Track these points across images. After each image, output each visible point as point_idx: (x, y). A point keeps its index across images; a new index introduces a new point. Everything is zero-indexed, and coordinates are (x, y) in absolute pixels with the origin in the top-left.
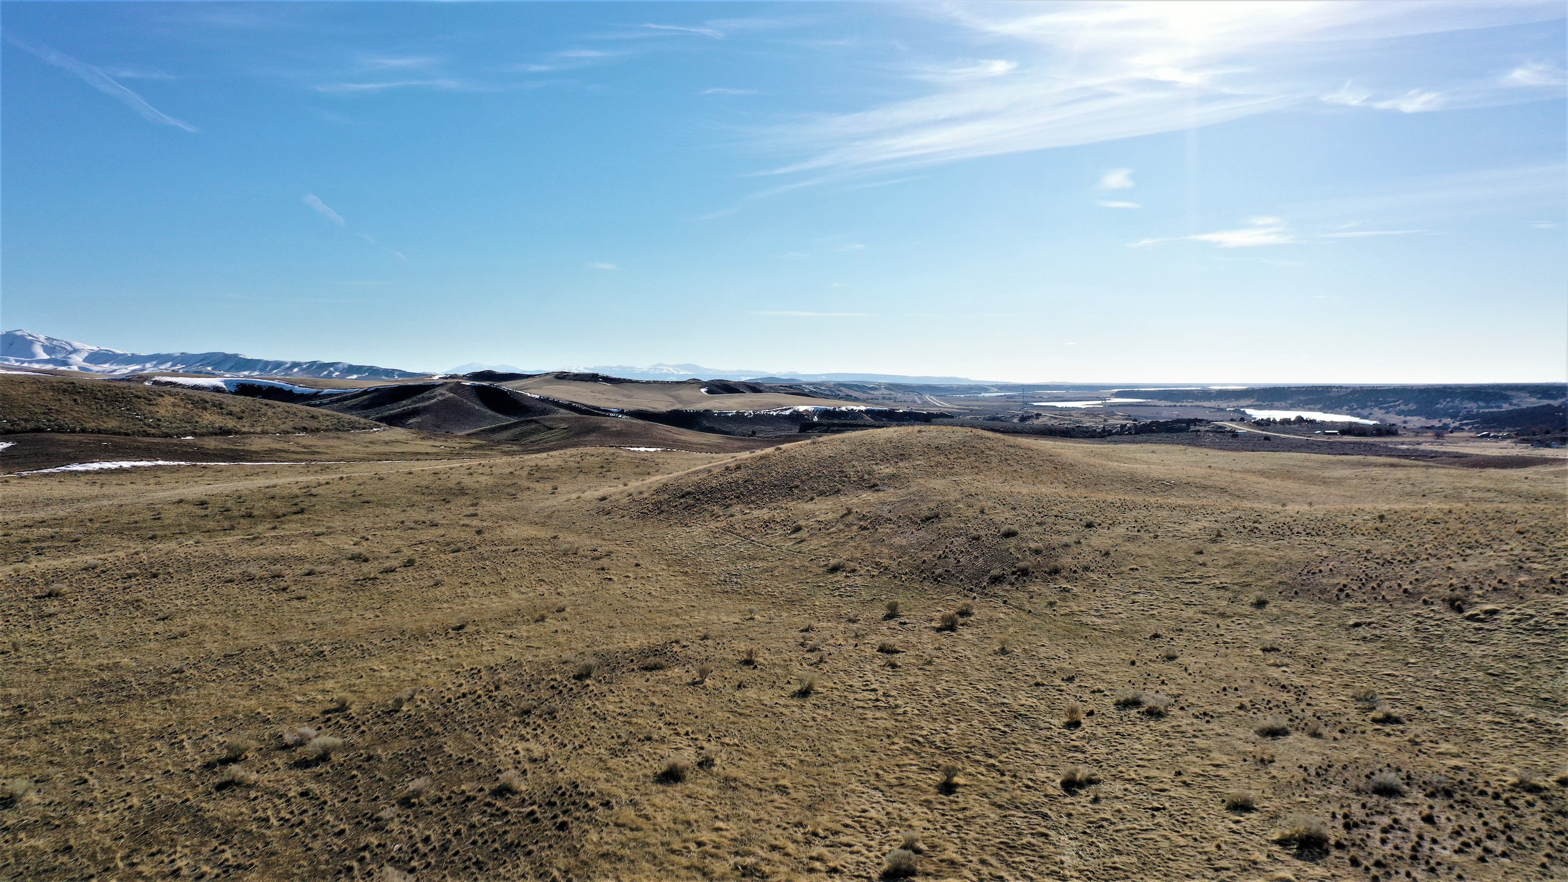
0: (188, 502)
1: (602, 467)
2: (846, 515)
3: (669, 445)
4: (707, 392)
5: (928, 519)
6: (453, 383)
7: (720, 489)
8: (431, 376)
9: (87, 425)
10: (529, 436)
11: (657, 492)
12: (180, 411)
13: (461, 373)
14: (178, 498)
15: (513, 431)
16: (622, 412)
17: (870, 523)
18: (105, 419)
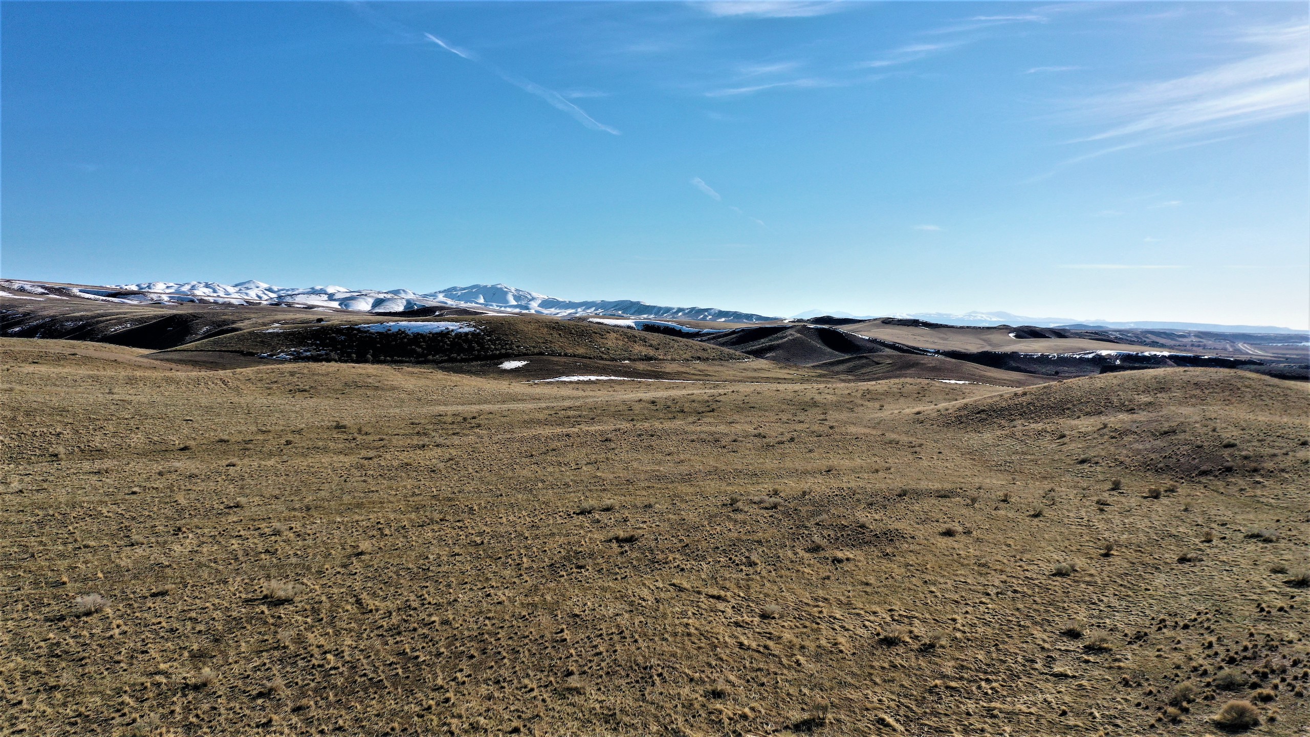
0: (644, 401)
1: (919, 393)
2: (1102, 428)
3: (975, 379)
4: (1015, 336)
5: (1166, 433)
6: (800, 326)
7: (1008, 408)
8: (782, 320)
9: (567, 351)
10: (861, 368)
11: (959, 409)
12: (621, 343)
13: (806, 318)
14: (637, 399)
15: (848, 364)
16: (938, 352)
17: (1119, 434)
18: (577, 348)
